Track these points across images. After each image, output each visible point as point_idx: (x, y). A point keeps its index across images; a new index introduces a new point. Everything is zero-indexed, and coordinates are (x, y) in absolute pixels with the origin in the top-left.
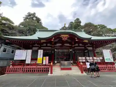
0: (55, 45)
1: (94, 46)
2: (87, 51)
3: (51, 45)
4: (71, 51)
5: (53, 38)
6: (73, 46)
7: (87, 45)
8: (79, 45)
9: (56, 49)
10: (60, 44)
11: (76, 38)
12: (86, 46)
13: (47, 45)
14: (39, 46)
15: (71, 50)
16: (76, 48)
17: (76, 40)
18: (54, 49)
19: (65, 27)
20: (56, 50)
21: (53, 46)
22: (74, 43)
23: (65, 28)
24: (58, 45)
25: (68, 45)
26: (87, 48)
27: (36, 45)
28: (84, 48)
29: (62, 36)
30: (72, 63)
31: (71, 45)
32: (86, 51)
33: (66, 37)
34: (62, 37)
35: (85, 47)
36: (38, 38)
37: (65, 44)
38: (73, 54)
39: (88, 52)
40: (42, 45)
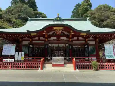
0: (49, 39)
1: (97, 40)
4: (67, 46)
5: (45, 31)
6: (70, 40)
7: (89, 39)
8: (78, 39)
9: (50, 43)
10: (55, 38)
12: (87, 40)
14: (31, 40)
16: (74, 42)
18: (47, 44)
19: (58, 17)
20: (50, 45)
21: (47, 40)
22: (71, 37)
23: (58, 19)
24: (52, 38)
25: (65, 38)
26: (88, 42)
28: (84, 42)
30: (67, 60)
31: (68, 39)
32: (86, 46)
36: (27, 31)
38: (70, 49)
39: (88, 47)
40: (34, 39)
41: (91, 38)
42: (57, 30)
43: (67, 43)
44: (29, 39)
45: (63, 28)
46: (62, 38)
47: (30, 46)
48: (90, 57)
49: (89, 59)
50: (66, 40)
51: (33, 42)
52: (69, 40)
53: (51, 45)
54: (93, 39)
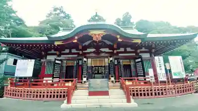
0: (84, 51)
1: (153, 50)
2: (140, 60)
3: (78, 52)
4: (111, 61)
5: (76, 38)
6: (115, 51)
7: (141, 50)
9: (85, 57)
10: (93, 50)
11: (118, 36)
12: (139, 51)
13: (70, 51)
14: (58, 53)
15: (111, 59)
16: (120, 55)
17: (119, 40)
18: (82, 58)
20: (85, 59)
21: (81, 52)
22: (116, 47)
23: (97, 18)
24: (89, 50)
25: (107, 50)
26: (140, 54)
27: (53, 51)
28: (134, 54)
29: (91, 33)
31: (111, 51)
32: (137, 60)
33: (99, 35)
35: (137, 54)
37: (101, 50)
38: (116, 65)
40: (63, 52)
41: (143, 49)
42: (95, 35)
43: (111, 57)
44: (55, 52)
45: (105, 32)
47: (57, 62)
48: (146, 77)
51: (62, 56)
54: (147, 50)
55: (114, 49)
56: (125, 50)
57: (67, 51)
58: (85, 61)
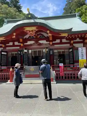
0: (25, 44)
1: (86, 41)
3: (20, 44)
5: (15, 34)
6: (51, 43)
7: (74, 41)
9: (26, 49)
11: (48, 32)
13: (14, 44)
14: (3, 46)
15: (47, 50)
16: (56, 46)
19: (29, 14)
21: (22, 45)
22: (52, 39)
24: (29, 43)
25: (45, 42)
31: (49, 42)
33: (32, 31)
34: (27, 31)
38: (51, 55)
39: (73, 51)
40: (7, 45)
41: (78, 40)
42: (30, 31)
43: (47, 48)
45: (36, 28)
46: (41, 42)
47: (3, 53)
48: (75, 64)
49: (74, 66)
50: (46, 44)
51: (7, 48)
52: (49, 44)
53: (28, 51)
54: (82, 40)
55: (50, 41)
56: (61, 41)
57: (11, 44)
58: (26, 52)
